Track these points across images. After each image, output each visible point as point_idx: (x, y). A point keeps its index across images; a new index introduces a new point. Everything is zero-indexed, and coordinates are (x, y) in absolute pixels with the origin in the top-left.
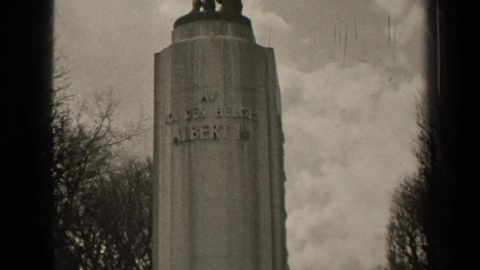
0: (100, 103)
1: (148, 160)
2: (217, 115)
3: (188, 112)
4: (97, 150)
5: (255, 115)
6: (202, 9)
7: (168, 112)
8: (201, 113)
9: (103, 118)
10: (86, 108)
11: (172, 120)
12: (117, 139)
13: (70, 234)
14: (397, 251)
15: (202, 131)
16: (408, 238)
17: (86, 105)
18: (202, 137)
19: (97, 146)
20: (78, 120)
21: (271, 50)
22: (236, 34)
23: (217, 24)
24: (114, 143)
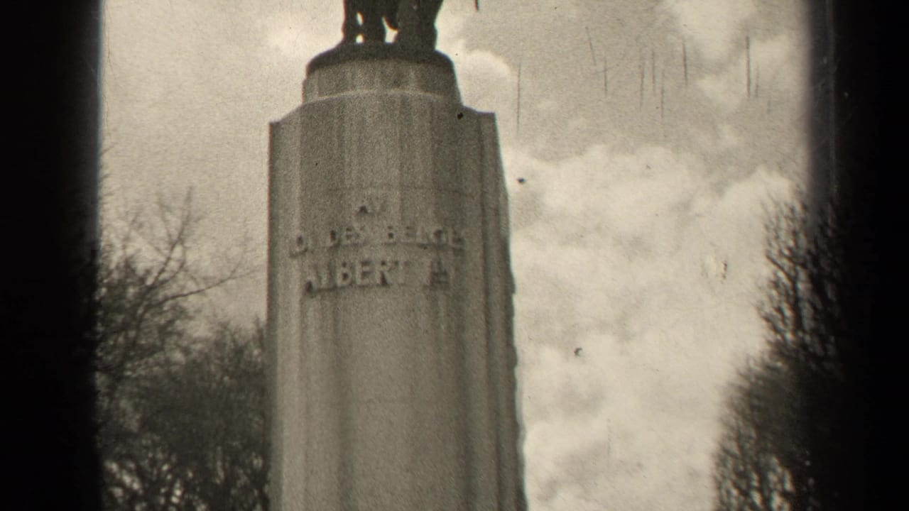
0: (169, 216)
1: (257, 322)
2: (387, 240)
3: (333, 234)
4: (160, 304)
5: (459, 240)
6: (360, 39)
7: (296, 233)
8: (358, 236)
9: (172, 246)
10: (141, 226)
11: (303, 249)
12: (197, 284)
13: (114, 467)
14: (734, 502)
15: (359, 269)
16: (755, 476)
17: (142, 219)
18: (359, 281)
19: (160, 296)
20: (124, 247)
21: (490, 117)
22: (425, 87)
23: (390, 67)
24: (192, 293)
